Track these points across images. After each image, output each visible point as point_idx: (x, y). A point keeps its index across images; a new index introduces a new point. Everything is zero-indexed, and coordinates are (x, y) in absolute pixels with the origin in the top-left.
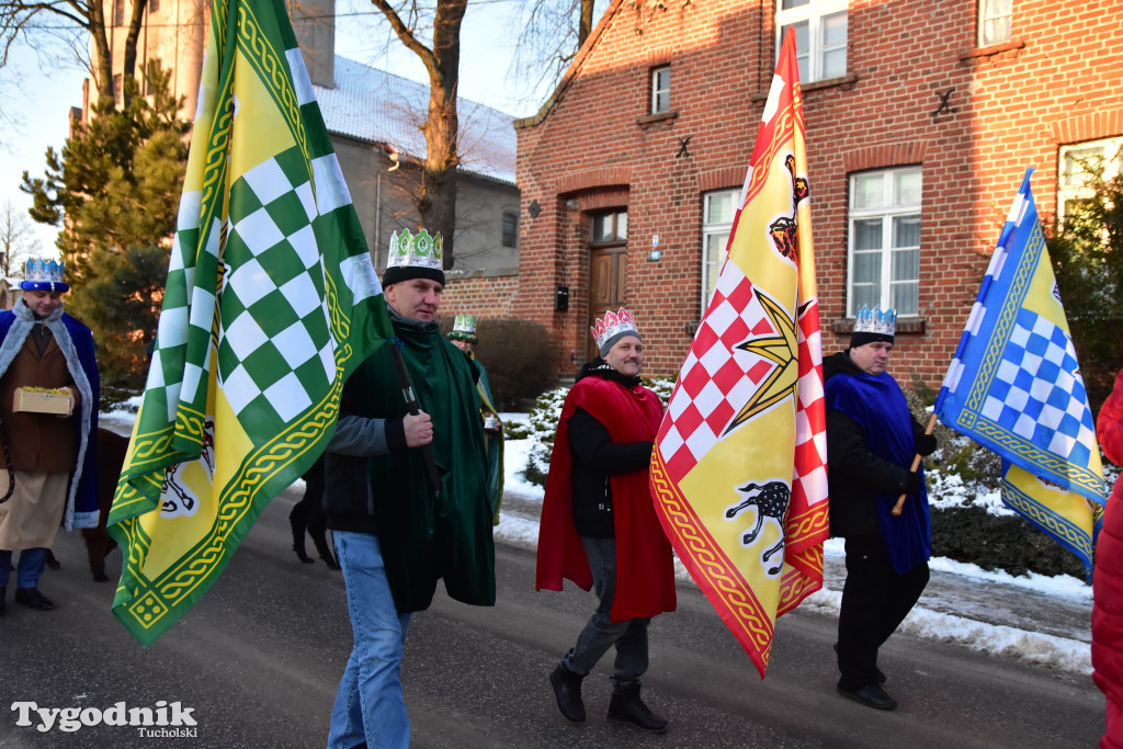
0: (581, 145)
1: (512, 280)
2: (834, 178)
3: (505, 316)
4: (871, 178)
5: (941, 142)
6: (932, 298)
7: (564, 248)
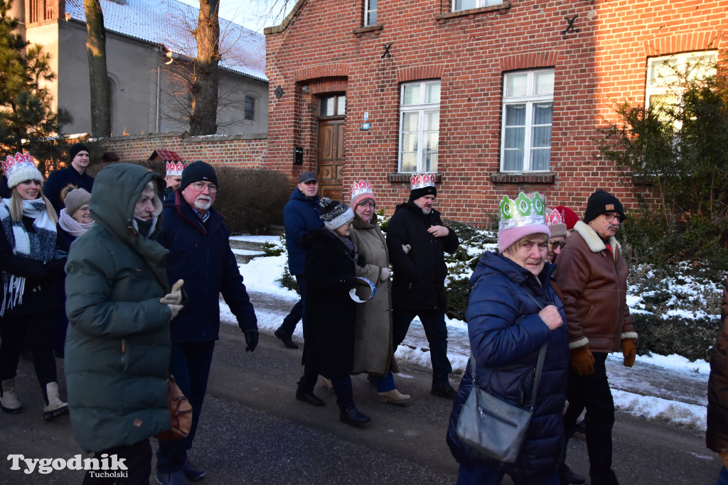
0: (313, 48)
1: (263, 142)
2: (493, 75)
3: (258, 167)
4: (519, 76)
5: (568, 52)
6: (560, 159)
7: (300, 120)
